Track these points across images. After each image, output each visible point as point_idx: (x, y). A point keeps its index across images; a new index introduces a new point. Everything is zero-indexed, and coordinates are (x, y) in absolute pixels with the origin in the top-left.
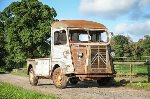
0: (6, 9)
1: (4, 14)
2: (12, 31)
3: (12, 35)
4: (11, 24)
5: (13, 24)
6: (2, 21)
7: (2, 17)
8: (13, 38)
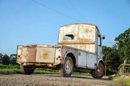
0: (126, 31)
1: (123, 35)
2: (128, 47)
3: (128, 50)
4: (127, 42)
5: (129, 42)
6: (121, 40)
7: (122, 37)
8: (129, 52)
